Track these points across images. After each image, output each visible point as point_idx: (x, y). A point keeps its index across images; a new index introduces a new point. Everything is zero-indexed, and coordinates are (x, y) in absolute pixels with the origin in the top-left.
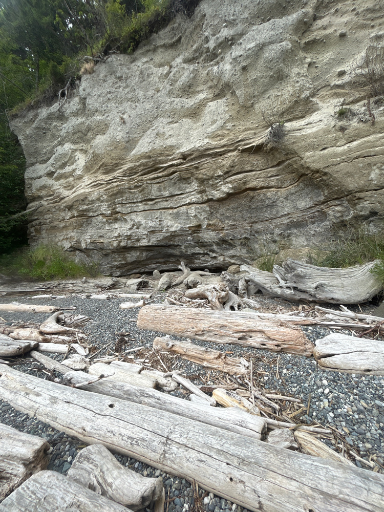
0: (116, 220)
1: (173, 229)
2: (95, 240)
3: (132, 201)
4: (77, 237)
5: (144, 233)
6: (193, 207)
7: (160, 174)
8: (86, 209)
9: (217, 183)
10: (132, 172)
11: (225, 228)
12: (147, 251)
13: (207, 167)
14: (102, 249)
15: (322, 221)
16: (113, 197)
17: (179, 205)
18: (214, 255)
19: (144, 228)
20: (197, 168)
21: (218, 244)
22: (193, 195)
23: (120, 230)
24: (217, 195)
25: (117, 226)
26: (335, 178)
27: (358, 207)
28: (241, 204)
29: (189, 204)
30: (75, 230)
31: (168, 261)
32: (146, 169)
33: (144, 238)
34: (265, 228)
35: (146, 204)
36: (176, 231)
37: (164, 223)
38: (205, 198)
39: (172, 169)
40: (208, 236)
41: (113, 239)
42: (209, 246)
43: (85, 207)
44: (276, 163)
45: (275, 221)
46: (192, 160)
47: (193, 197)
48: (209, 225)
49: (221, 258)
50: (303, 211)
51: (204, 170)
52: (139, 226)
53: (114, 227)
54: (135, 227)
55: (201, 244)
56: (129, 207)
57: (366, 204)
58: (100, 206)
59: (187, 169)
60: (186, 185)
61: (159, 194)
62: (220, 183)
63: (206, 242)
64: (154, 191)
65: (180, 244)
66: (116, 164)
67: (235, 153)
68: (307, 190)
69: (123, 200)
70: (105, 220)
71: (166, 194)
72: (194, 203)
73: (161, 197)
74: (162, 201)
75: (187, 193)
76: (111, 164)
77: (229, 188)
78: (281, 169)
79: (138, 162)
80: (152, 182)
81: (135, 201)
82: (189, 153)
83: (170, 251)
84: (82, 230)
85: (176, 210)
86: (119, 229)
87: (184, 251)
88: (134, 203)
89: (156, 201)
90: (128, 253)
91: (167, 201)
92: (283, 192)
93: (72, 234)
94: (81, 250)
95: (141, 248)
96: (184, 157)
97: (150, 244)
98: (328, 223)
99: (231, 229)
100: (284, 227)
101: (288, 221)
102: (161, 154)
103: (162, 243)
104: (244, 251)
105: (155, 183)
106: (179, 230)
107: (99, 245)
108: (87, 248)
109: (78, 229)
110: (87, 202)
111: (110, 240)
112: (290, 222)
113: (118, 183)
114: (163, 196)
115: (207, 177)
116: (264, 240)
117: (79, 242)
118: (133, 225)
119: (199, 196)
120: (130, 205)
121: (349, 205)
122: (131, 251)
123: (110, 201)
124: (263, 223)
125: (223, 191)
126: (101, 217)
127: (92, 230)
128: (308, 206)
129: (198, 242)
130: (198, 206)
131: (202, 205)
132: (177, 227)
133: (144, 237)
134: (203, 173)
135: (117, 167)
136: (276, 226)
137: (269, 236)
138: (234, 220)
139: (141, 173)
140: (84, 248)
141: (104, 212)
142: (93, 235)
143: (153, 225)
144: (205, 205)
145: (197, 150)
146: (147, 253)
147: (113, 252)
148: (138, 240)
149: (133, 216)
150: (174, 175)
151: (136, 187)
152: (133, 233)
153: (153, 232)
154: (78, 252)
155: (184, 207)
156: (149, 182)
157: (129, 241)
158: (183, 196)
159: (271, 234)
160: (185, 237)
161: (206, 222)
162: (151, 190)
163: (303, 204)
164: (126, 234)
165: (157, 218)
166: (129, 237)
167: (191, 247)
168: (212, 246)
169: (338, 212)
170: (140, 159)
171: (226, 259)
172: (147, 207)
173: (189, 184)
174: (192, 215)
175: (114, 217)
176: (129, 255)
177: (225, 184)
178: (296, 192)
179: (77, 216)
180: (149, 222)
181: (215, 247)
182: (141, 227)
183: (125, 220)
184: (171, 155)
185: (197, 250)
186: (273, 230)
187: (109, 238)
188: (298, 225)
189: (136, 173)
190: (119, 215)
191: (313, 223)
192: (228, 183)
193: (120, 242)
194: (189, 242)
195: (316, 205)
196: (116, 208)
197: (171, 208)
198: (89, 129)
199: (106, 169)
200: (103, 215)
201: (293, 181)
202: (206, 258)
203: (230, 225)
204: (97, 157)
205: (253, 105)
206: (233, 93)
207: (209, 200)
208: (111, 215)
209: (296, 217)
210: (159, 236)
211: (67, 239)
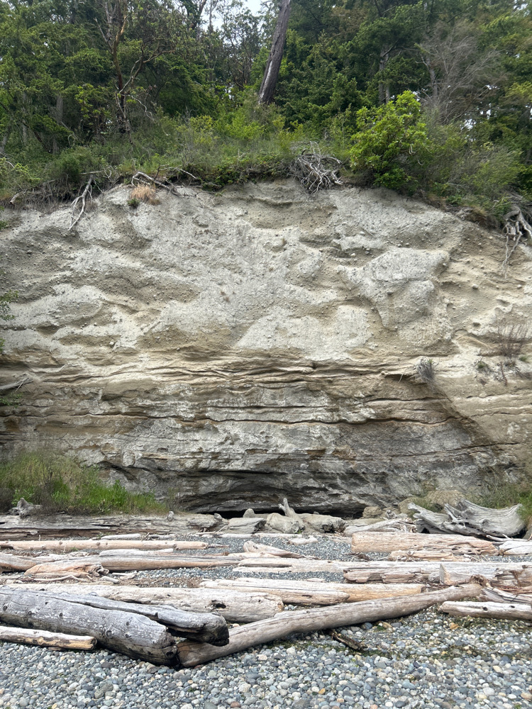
0: (201, 428)
1: (283, 451)
2: (152, 455)
3: (232, 406)
4: (118, 446)
5: (240, 452)
6: (318, 426)
7: (279, 379)
8: (152, 406)
9: (356, 405)
10: (238, 367)
11: (357, 458)
12: (235, 478)
13: (344, 384)
14: (160, 469)
15: (468, 464)
16: (205, 396)
17: (297, 420)
18: (335, 492)
19: (241, 444)
20: (330, 382)
21: (343, 478)
22: (320, 411)
23: (204, 444)
24: (354, 417)
25: (198, 436)
26: (481, 428)
27: (500, 456)
28: (381, 433)
29: (313, 421)
30: (117, 435)
31: (258, 496)
32: (260, 368)
33: (238, 459)
34: (407, 464)
35: (251, 413)
36: (288, 454)
37: (273, 441)
38: (336, 418)
39: (297, 377)
40: (331, 465)
41: (187, 456)
42: (330, 478)
43: (148, 402)
44: (422, 397)
45: (420, 457)
46: (325, 372)
47: (320, 414)
48: (336, 451)
49: (346, 497)
50: (450, 452)
51: (340, 387)
52: (234, 440)
53: (192, 437)
54: (229, 441)
55: (318, 474)
56: (226, 412)
57: (506, 455)
58: (176, 404)
59: (318, 381)
60: (311, 397)
61: (272, 402)
62: (360, 406)
63: (328, 473)
64: (266, 397)
65: (286, 472)
66: (214, 352)
67: (378, 376)
68: (454, 431)
69: (218, 402)
70: (179, 426)
71: (282, 403)
72: (320, 421)
73: (274, 406)
74: (274, 412)
75: (311, 407)
76: (207, 351)
77: (370, 413)
78: (427, 404)
79: (250, 358)
80: (266, 385)
81: (236, 405)
82: (323, 363)
83: (269, 481)
84: (128, 436)
85: (292, 425)
86: (201, 441)
87: (291, 483)
88: (233, 408)
89: (266, 410)
90: (204, 480)
91: (281, 412)
92: (429, 429)
93: (111, 441)
94: (119, 468)
95: (228, 474)
96: (315, 365)
97: (245, 468)
98: (474, 467)
99: (365, 460)
100: (430, 466)
101: (434, 460)
102: (284, 356)
103: (262, 469)
104: (379, 489)
105: (269, 388)
106: (293, 453)
107: (159, 463)
108: (135, 465)
109: (122, 433)
110: (154, 396)
111: (178, 457)
112: (437, 461)
113: (214, 379)
114: (277, 406)
115: (344, 396)
116: (405, 477)
117: (120, 455)
118: (227, 439)
119: (328, 414)
120: (227, 410)
121: (493, 454)
122: (210, 477)
123: (197, 401)
124: (405, 458)
125: (362, 415)
126: (173, 420)
127: (148, 437)
128: (455, 448)
129: (314, 473)
130: (325, 426)
131: (329, 425)
132: (290, 449)
133: (239, 457)
134: (337, 389)
135: (213, 355)
136: (421, 464)
137: (411, 474)
138: (371, 450)
139: (252, 372)
140: (127, 465)
141: (182, 414)
142: (149, 446)
143: (255, 442)
144: (334, 426)
145: (334, 363)
146: (234, 482)
147: (181, 475)
148: (228, 461)
149: (228, 426)
150: (298, 383)
151: (242, 388)
152: (224, 449)
153: (252, 451)
154: (113, 471)
155: (306, 424)
156: (262, 385)
157: (214, 462)
158: (304, 410)
159: (414, 471)
160: (296, 464)
161: (333, 447)
162: (261, 396)
163: (450, 444)
164: (213, 450)
165: (262, 433)
166: (215, 456)
167: (304, 478)
168: (335, 479)
169: (484, 458)
170: (253, 355)
171: (354, 498)
172: (250, 417)
173: (315, 397)
174: (316, 436)
175: (199, 423)
176: (205, 483)
177: (366, 407)
178: (443, 431)
179: (126, 414)
180: (250, 437)
181: (339, 481)
182: (236, 443)
183: (216, 430)
184: (296, 359)
185: (312, 483)
186: (417, 467)
187: (178, 454)
188: (445, 465)
189: (243, 370)
190: (207, 422)
191: (460, 465)
192: (370, 407)
193: (200, 461)
194: (301, 471)
195: (463, 448)
196: (206, 412)
197: (285, 422)
198: (150, 283)
199: (194, 355)
200: (177, 417)
201: (441, 419)
202: (322, 495)
203: (365, 454)
204: (178, 334)
205: (396, 330)
206: (375, 311)
207: (340, 421)
208: (193, 420)
209: (442, 457)
210: (261, 458)
211: (96, 447)
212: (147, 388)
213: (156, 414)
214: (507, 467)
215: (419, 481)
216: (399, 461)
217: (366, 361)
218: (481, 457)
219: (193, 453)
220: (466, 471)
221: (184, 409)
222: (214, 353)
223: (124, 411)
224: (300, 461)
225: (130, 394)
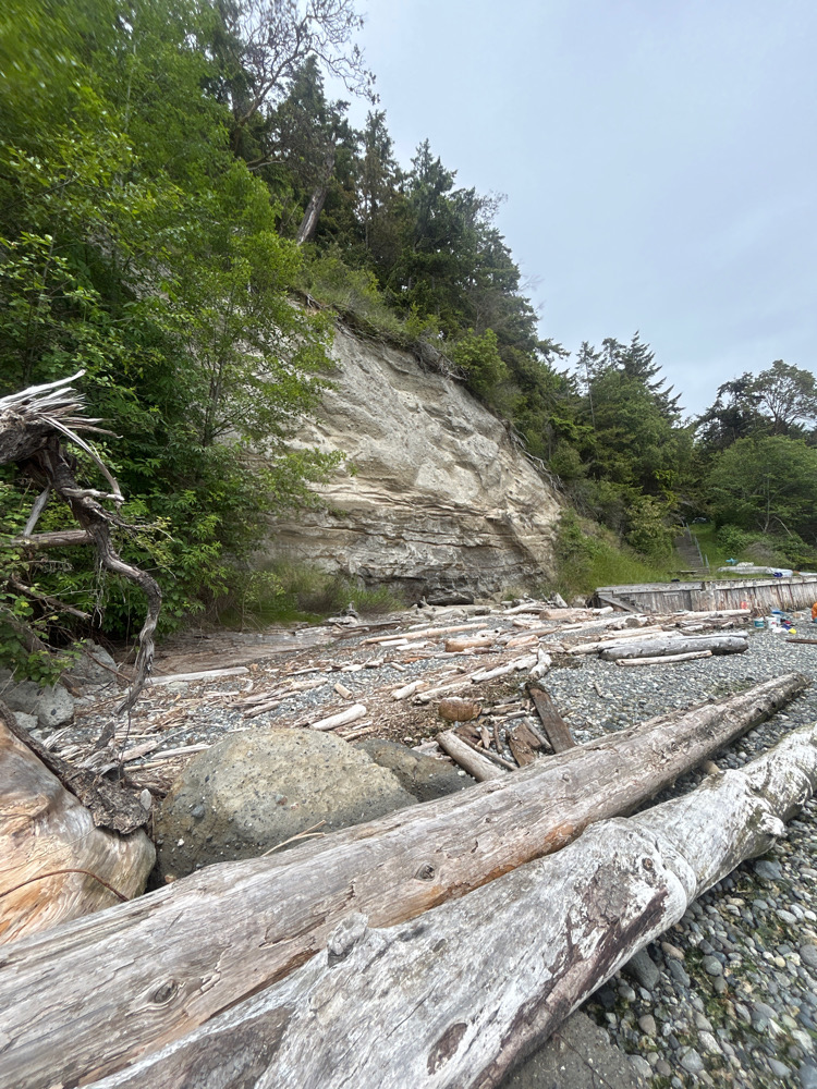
0: (397, 544)
1: (432, 564)
2: (366, 565)
4: (347, 557)
5: (413, 564)
6: (452, 547)
7: (437, 513)
8: (370, 524)
9: (473, 535)
10: (419, 501)
11: (466, 569)
13: (469, 521)
14: (370, 577)
15: (519, 573)
16: (402, 521)
17: (441, 543)
18: (449, 591)
19: (414, 559)
20: (462, 519)
21: (455, 582)
22: (454, 538)
23: (397, 557)
24: (471, 543)
25: (394, 551)
26: (531, 553)
27: (537, 569)
28: (481, 554)
29: (449, 544)
30: (346, 547)
32: (430, 503)
33: (411, 569)
34: (489, 573)
35: (421, 536)
37: (428, 556)
38: (461, 543)
39: (447, 513)
40: (452, 574)
41: (387, 566)
42: (449, 582)
43: (370, 522)
44: (502, 533)
45: (496, 569)
46: (461, 511)
48: (457, 565)
49: (455, 594)
50: (510, 566)
51: (467, 523)
52: (412, 555)
53: (391, 552)
54: (410, 556)
55: (443, 580)
58: (385, 525)
59: (456, 517)
60: (450, 528)
61: (432, 529)
62: (475, 536)
63: (449, 579)
64: (430, 525)
65: (429, 578)
67: (483, 518)
68: (515, 554)
69: (409, 526)
70: (385, 542)
71: (436, 530)
72: (453, 545)
73: (432, 532)
74: (431, 536)
75: (449, 534)
76: (402, 485)
77: (479, 541)
78: (504, 538)
80: (431, 517)
82: (461, 506)
83: (417, 585)
84: (353, 548)
85: (438, 546)
86: (396, 555)
88: (415, 531)
89: (428, 534)
90: (391, 584)
91: (434, 537)
92: (502, 552)
93: (342, 552)
94: (347, 575)
95: (404, 580)
96: (456, 506)
97: (411, 576)
98: (521, 574)
99: (470, 570)
100: (500, 574)
101: (502, 570)
102: (441, 497)
103: (418, 576)
105: (432, 519)
106: (435, 566)
107: (369, 572)
108: (356, 573)
109: (349, 546)
110: (373, 517)
111: (381, 567)
112: (504, 571)
115: (468, 529)
117: (348, 564)
118: (409, 554)
119: (458, 540)
120: (412, 533)
121: (533, 567)
122: (395, 582)
123: (398, 524)
124: (489, 569)
125: (475, 542)
126: (381, 538)
127: (364, 550)
128: (514, 564)
130: (455, 548)
131: (457, 548)
132: (435, 563)
133: (412, 567)
134: (465, 524)
135: (405, 489)
136: (496, 573)
137: (490, 578)
138: (473, 564)
139: (426, 505)
140: (352, 573)
141: (388, 533)
142: (364, 557)
143: (420, 557)
144: (459, 548)
145: (467, 506)
146: (404, 586)
147: (382, 581)
148: (406, 570)
149: (411, 545)
150: (446, 517)
151: (420, 517)
152: (407, 562)
153: (418, 564)
154: (344, 578)
155: (445, 546)
156: (429, 516)
157: (400, 571)
158: (446, 536)
160: (435, 573)
161: (456, 562)
162: (428, 524)
163: (511, 561)
164: (402, 563)
165: (424, 551)
166: (402, 566)
167: (435, 582)
168: (451, 582)
170: (428, 493)
172: (421, 539)
173: (453, 528)
174: (449, 554)
175: (397, 542)
176: (391, 587)
177: (478, 537)
178: (509, 554)
179: (352, 529)
180: (419, 553)
181: (453, 584)
182: (412, 557)
183: (405, 547)
184: (447, 500)
185: (438, 585)
186: (494, 575)
187: (381, 564)
188: (507, 573)
189: (421, 503)
190: (401, 541)
191: (514, 573)
192: (480, 537)
193: (394, 570)
194: (436, 578)
195: (518, 564)
196: (402, 533)
197: (435, 544)
198: (344, 412)
199: (394, 486)
200: (385, 536)
201: (508, 547)
202: (440, 593)
203: (471, 567)
204: (382, 466)
205: (487, 490)
206: (478, 475)
207: (464, 545)
208: (393, 539)
209: (506, 569)
210: (421, 568)
211: (332, 556)
212: (370, 510)
213: (371, 531)
214: (538, 574)
215: (493, 582)
216: (485, 571)
217: (479, 507)
218: (527, 569)
219: (391, 564)
220: (516, 576)
221: (389, 529)
222: (405, 487)
223: (351, 527)
224: (436, 571)
225: (357, 513)
